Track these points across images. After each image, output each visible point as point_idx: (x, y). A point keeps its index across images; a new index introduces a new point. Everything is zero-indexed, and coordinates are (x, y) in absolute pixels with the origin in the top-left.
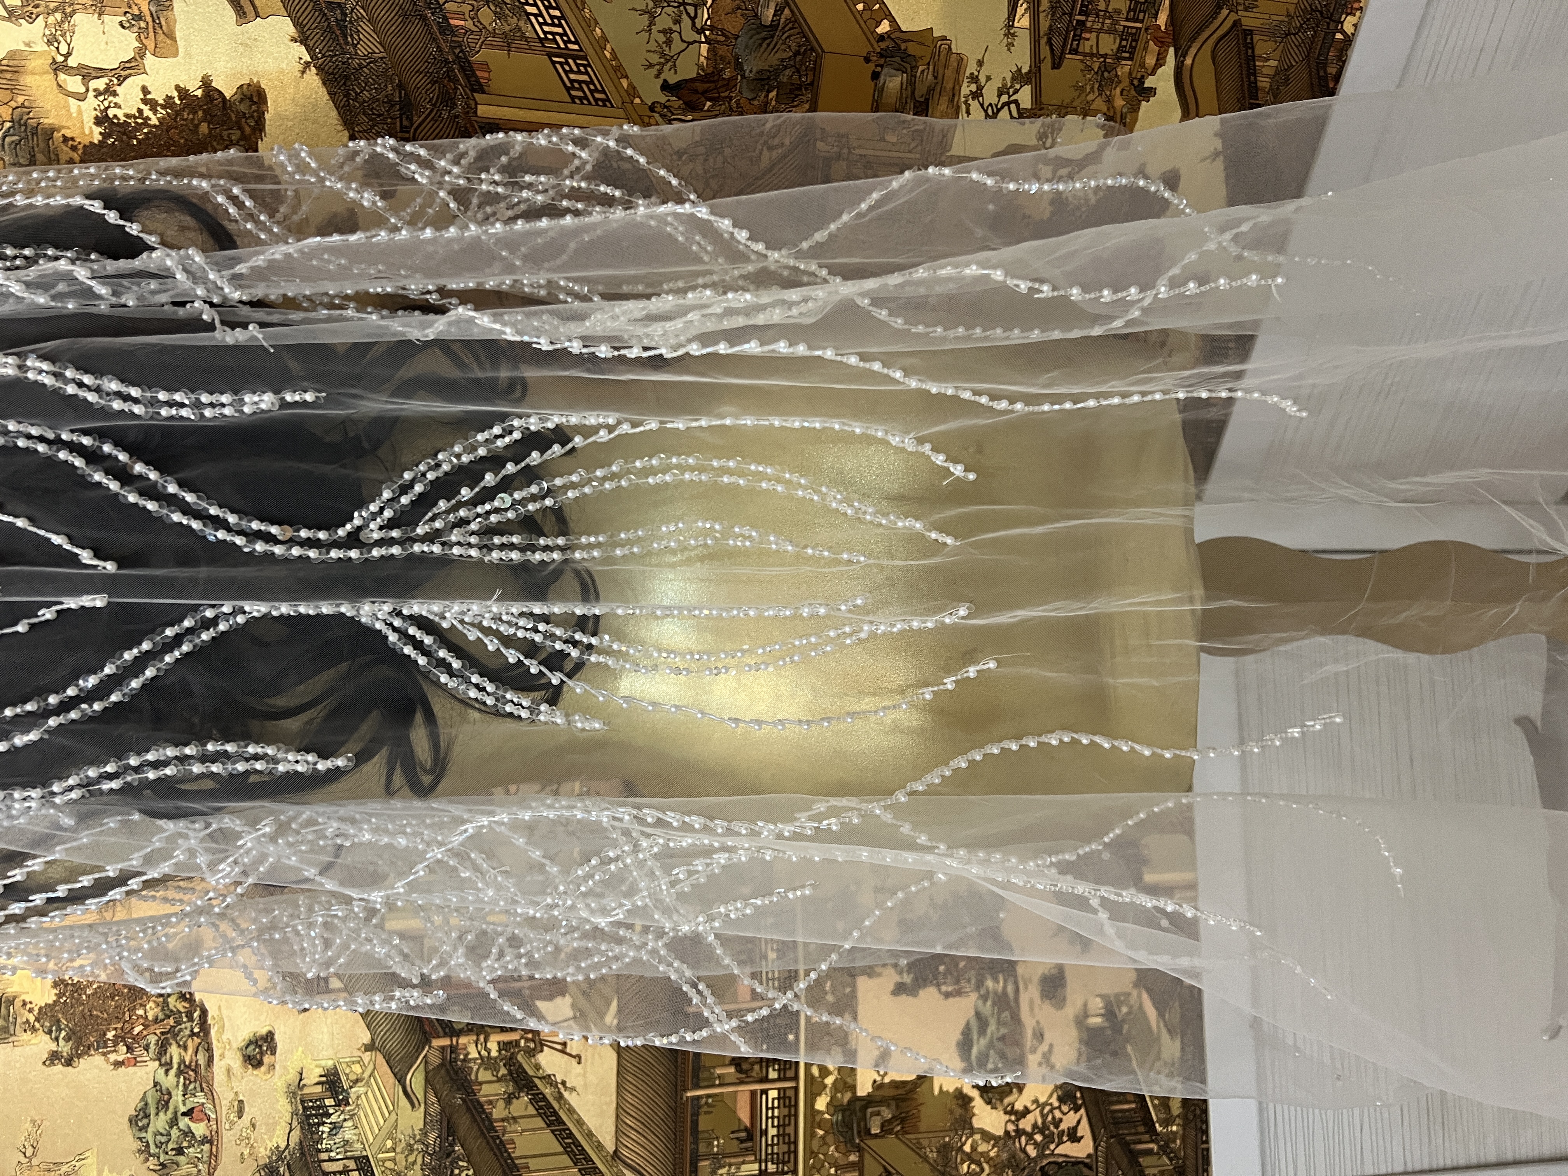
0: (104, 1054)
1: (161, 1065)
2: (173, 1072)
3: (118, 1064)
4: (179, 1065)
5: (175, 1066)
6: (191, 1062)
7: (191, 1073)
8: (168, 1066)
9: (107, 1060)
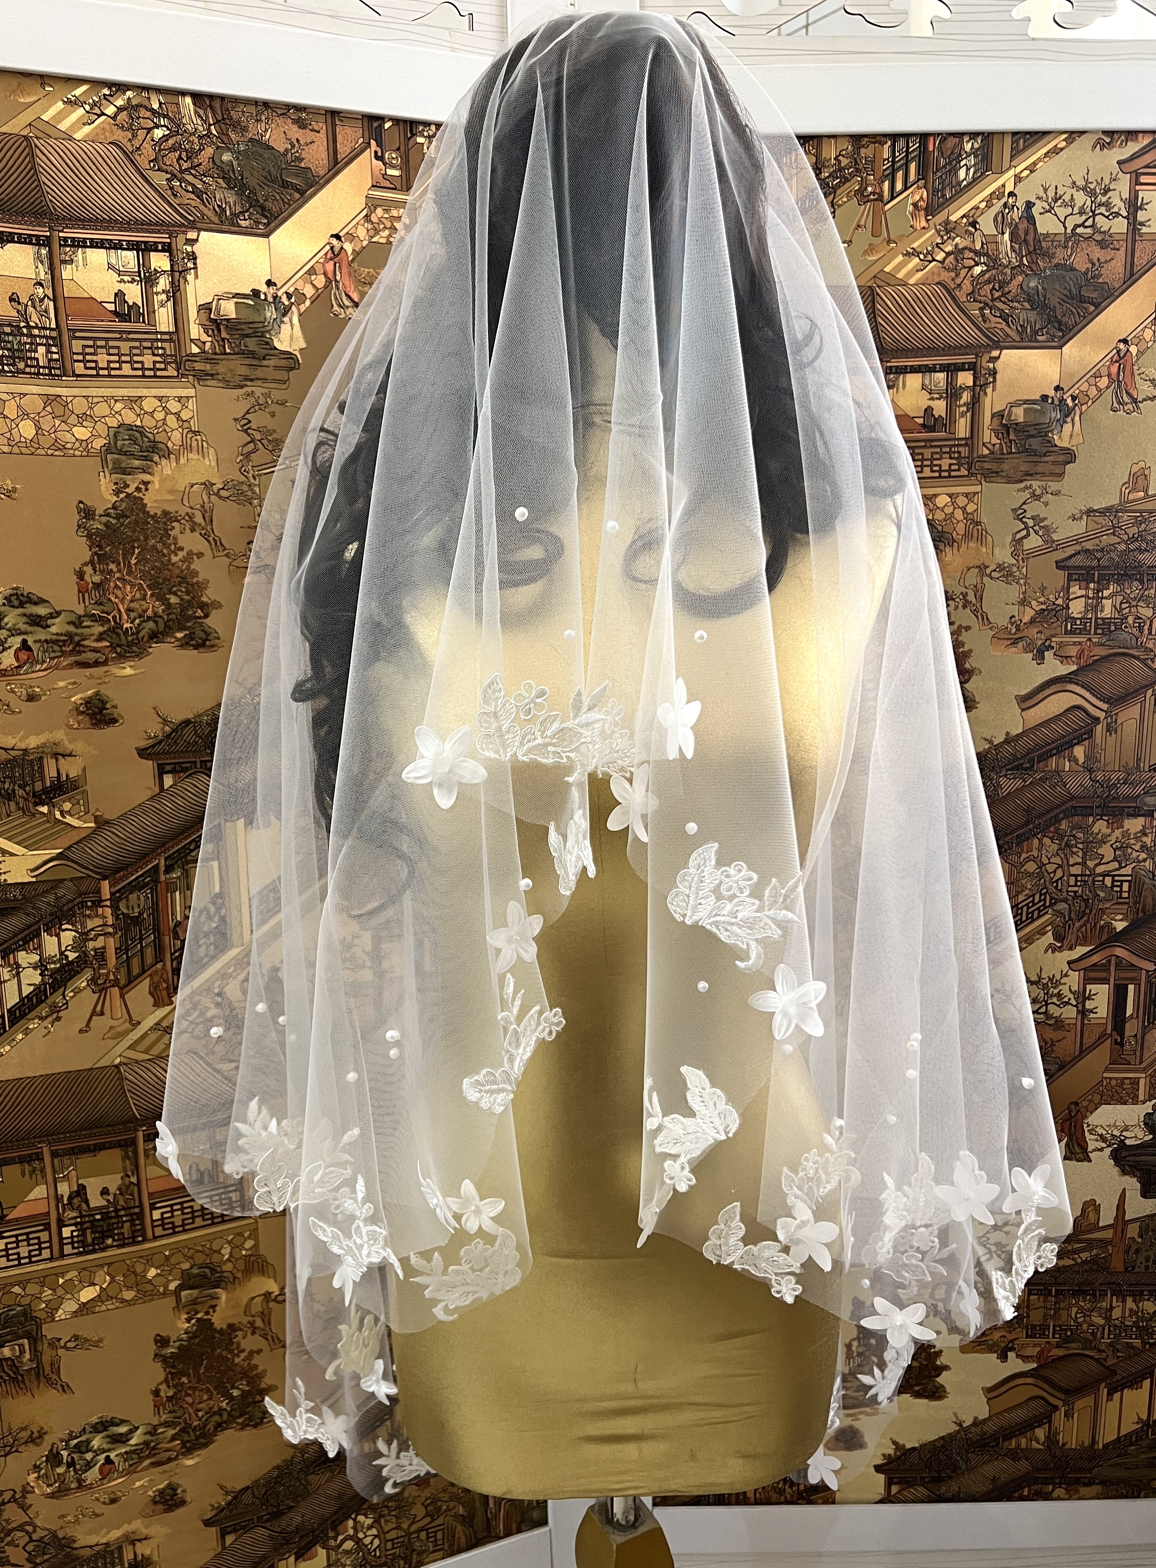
0: (91, 562)
1: (80, 616)
2: (71, 628)
3: (80, 575)
4: (81, 635)
5: (79, 631)
6: (84, 646)
7: (71, 647)
8: (77, 623)
9: (86, 564)
